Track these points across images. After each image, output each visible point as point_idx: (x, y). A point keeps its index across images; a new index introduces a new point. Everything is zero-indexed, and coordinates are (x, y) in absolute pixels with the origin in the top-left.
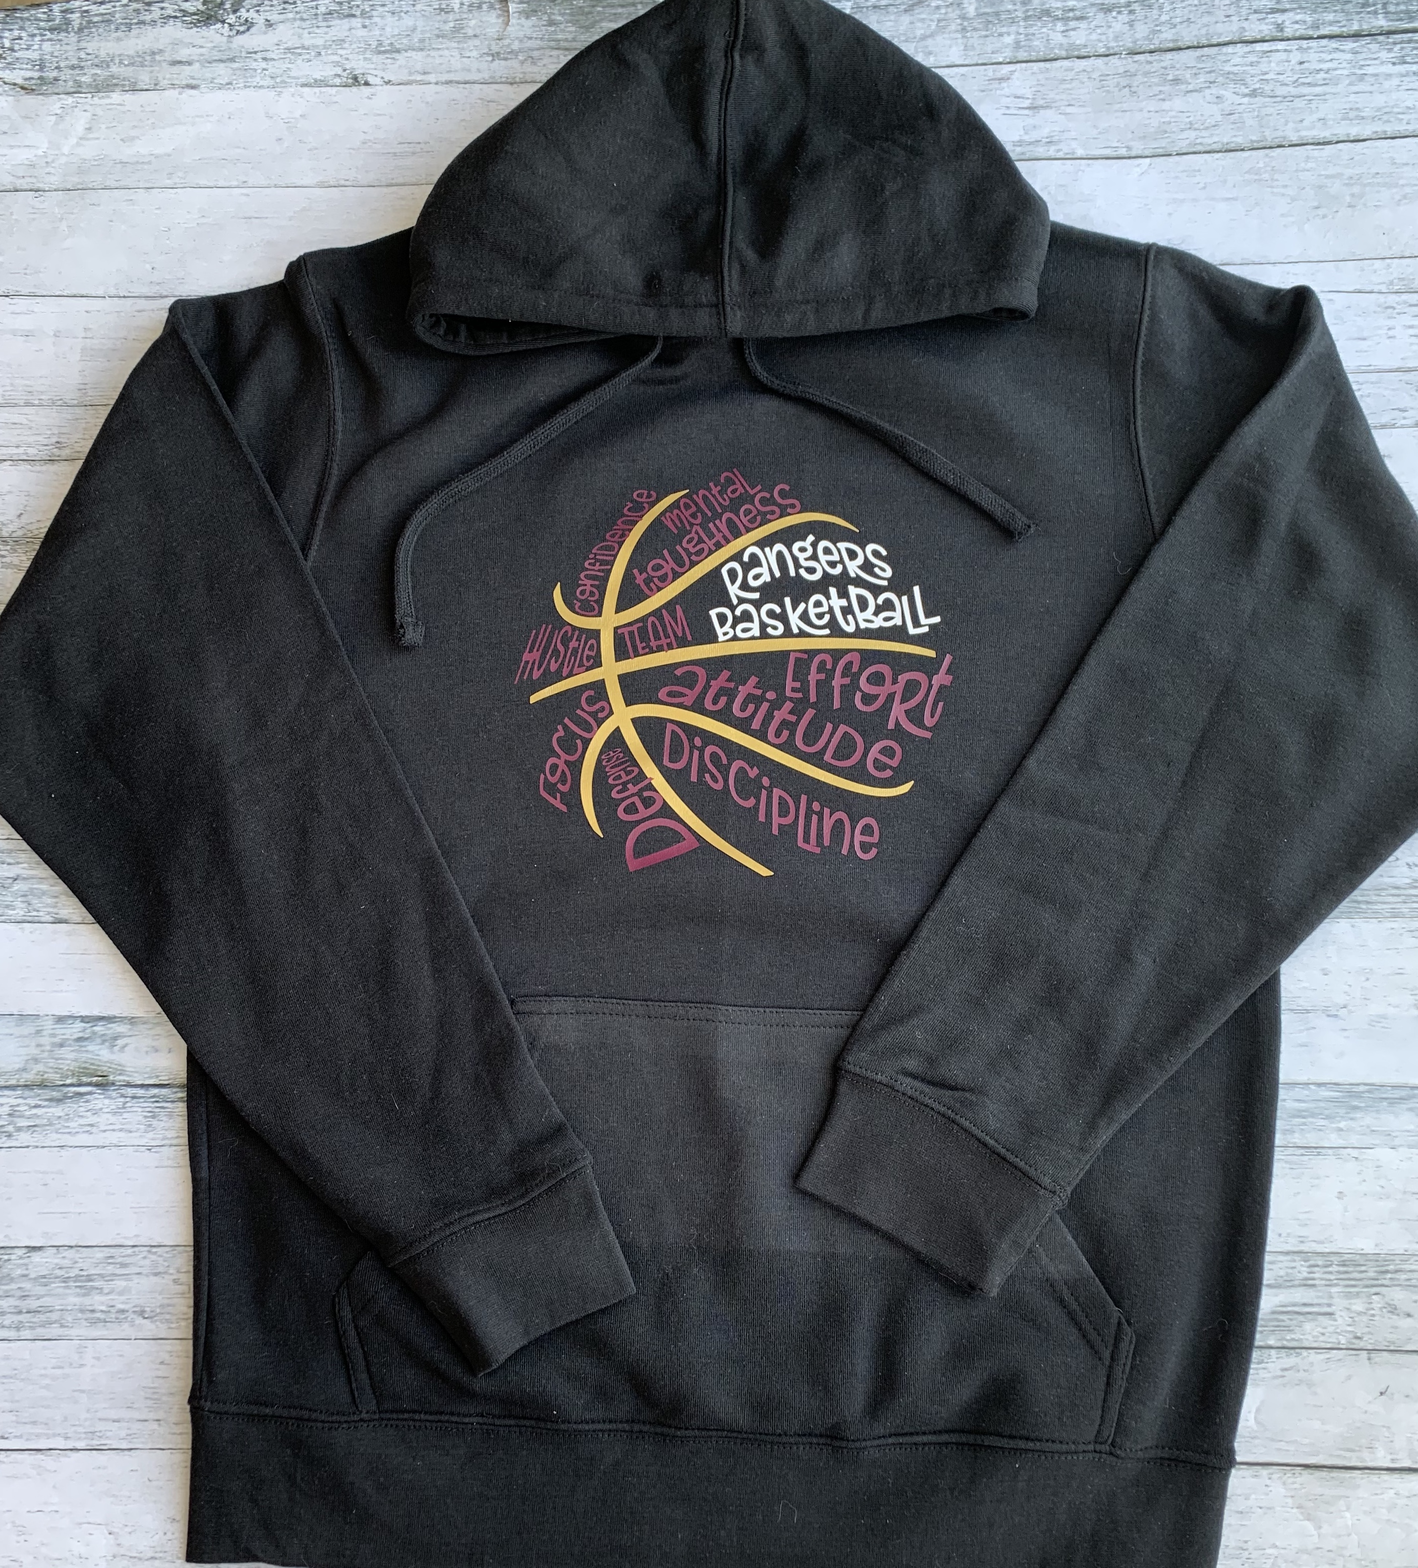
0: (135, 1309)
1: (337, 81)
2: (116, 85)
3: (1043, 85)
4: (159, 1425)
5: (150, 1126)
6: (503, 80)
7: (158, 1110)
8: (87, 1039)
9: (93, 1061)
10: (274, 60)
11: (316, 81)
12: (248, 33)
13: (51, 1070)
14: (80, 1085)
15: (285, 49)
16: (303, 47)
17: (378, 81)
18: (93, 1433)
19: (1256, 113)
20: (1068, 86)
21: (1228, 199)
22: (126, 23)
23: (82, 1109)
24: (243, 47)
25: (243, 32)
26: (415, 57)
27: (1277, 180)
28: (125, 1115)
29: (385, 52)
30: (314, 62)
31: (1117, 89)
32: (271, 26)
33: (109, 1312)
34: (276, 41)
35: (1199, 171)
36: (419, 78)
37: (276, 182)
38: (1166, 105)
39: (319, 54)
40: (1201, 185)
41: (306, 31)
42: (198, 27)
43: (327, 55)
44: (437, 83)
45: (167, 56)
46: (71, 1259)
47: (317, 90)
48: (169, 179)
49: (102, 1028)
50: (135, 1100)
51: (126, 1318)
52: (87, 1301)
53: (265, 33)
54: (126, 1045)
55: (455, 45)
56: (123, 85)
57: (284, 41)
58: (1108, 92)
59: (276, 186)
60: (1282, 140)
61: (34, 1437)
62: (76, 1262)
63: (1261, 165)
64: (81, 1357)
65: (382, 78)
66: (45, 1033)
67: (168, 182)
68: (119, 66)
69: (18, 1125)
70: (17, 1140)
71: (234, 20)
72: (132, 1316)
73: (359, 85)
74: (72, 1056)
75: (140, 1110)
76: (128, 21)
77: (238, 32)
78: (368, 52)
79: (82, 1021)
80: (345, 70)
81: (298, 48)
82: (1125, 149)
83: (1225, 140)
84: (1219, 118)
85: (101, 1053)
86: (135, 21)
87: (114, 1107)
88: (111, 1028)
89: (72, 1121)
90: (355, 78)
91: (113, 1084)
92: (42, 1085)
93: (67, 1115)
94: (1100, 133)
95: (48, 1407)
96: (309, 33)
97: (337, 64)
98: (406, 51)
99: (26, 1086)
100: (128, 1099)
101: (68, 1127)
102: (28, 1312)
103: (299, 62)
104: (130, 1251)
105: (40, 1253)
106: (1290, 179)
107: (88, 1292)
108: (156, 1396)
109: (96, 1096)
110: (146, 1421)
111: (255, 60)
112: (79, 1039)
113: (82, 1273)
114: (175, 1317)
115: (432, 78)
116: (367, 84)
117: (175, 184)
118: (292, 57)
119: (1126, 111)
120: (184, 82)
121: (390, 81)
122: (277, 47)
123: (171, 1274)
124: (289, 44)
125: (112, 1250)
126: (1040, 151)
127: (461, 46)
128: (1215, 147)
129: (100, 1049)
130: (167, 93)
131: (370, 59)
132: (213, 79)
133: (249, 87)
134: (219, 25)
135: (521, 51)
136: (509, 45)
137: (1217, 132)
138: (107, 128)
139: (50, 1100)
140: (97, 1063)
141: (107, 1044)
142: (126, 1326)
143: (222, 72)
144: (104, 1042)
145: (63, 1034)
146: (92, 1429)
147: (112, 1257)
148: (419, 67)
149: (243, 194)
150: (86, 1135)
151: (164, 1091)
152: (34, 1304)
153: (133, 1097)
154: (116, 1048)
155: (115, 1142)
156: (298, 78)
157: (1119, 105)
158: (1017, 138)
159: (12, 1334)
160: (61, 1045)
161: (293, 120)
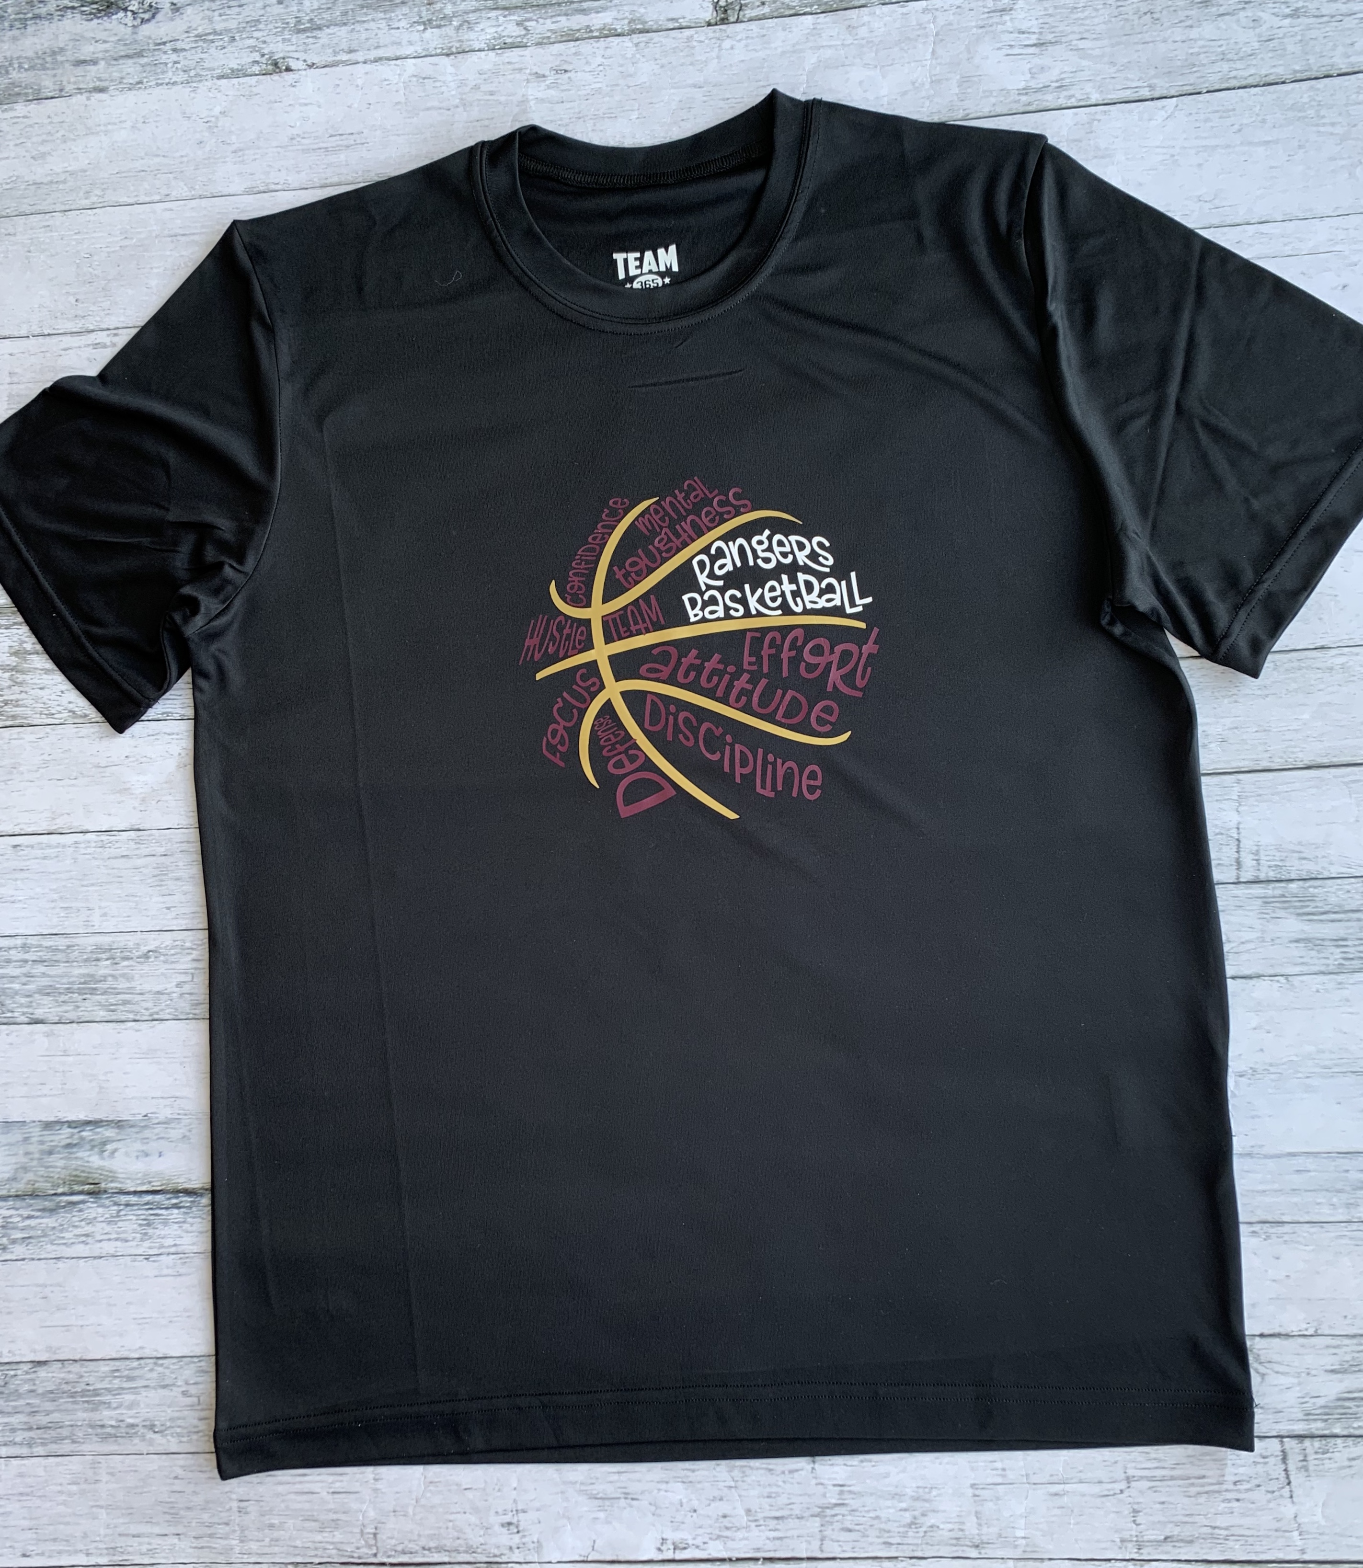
0: (145, 1423)
1: (256, 69)
2: (19, 94)
3: (1050, 15)
4: (179, 1539)
5: (146, 1234)
6: (439, 51)
7: (152, 1217)
8: (75, 1145)
9: (83, 1169)
10: (185, 50)
11: (233, 70)
12: (153, 21)
13: (41, 1179)
14: (72, 1194)
15: (196, 36)
16: (215, 33)
17: (300, 65)
18: (114, 1548)
19: (1299, 38)
20: (1080, 15)
21: (1267, 143)
22: (20, 19)
23: (75, 1219)
24: (150, 38)
25: (148, 20)
26: (339, 33)
27: (1324, 117)
28: (120, 1224)
29: (304, 30)
30: (229, 49)
31: (1136, 16)
32: (178, 10)
33: (119, 1426)
34: (185, 28)
35: (1234, 110)
36: (345, 57)
37: (201, 193)
38: (1194, 33)
39: (233, 39)
40: (1236, 127)
41: (217, 13)
42: (98, 18)
43: (242, 39)
44: (365, 62)
45: (70, 55)
46: (77, 1374)
47: (235, 81)
48: (86, 198)
49: (90, 1133)
50: (129, 1208)
51: (136, 1433)
52: (96, 1416)
53: (172, 19)
54: (115, 1150)
55: (382, 15)
56: (26, 94)
57: (194, 26)
58: (1127, 20)
59: (201, 197)
60: (1329, 68)
61: (55, 1554)
62: (81, 1377)
63: (1305, 99)
64: (95, 1473)
65: (305, 61)
66: (34, 1140)
67: (86, 203)
68: (19, 71)
69: (12, 1237)
70: (12, 1252)
71: (137, 6)
72: (142, 1431)
73: (281, 72)
74: (61, 1163)
75: (134, 1218)
76: (22, 16)
77: (143, 21)
78: (286, 32)
79: (69, 1127)
80: (263, 55)
81: (210, 34)
82: (1147, 89)
83: (1264, 72)
84: (1256, 45)
85: (91, 1159)
86: (30, 15)
87: (107, 1216)
88: (98, 1133)
89: (67, 1231)
90: (276, 64)
91: (105, 1192)
92: (33, 1195)
93: (62, 1225)
94: (1119, 71)
95: (68, 1524)
96: (220, 15)
97: (253, 49)
98: (328, 27)
99: (17, 1196)
100: (122, 1207)
101: (63, 1238)
102: (38, 1429)
103: (213, 50)
104: (135, 1364)
105: (45, 1368)
106: (1340, 114)
107: (95, 1407)
108: (172, 1511)
109: (89, 1204)
110: (166, 1535)
111: (165, 53)
112: (69, 1146)
113: (88, 1388)
114: (185, 1431)
115: (359, 56)
116: (288, 69)
117: (94, 203)
118: (205, 45)
119: (1147, 43)
120: (91, 85)
121: (313, 64)
122: (186, 35)
123: (179, 1386)
124: (200, 30)
125: (117, 1363)
126: (1049, 99)
127: (388, 16)
128: (1250, 81)
129: (89, 1156)
130: (74, 100)
131: (289, 40)
132: (122, 78)
133: (162, 84)
134: (121, 14)
135: (455, 15)
136: (442, 9)
137: (1254, 62)
138: (16, 145)
139: (43, 1210)
140: (87, 1170)
141: (96, 1150)
142: (136, 1441)
143: (129, 70)
144: (93, 1147)
145: (52, 1141)
146: (113, 1545)
147: (117, 1370)
148: (344, 45)
149: (166, 210)
150: (82, 1246)
151: (158, 1198)
152: (44, 1420)
153: (127, 1205)
154: (106, 1154)
155: (112, 1251)
156: (214, 70)
157: (1140, 36)
158: (1022, 85)
159: (24, 1451)
160: (50, 1153)
161: (213, 119)
